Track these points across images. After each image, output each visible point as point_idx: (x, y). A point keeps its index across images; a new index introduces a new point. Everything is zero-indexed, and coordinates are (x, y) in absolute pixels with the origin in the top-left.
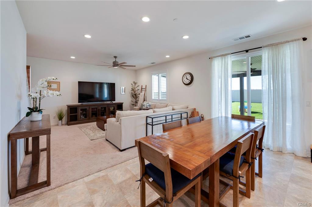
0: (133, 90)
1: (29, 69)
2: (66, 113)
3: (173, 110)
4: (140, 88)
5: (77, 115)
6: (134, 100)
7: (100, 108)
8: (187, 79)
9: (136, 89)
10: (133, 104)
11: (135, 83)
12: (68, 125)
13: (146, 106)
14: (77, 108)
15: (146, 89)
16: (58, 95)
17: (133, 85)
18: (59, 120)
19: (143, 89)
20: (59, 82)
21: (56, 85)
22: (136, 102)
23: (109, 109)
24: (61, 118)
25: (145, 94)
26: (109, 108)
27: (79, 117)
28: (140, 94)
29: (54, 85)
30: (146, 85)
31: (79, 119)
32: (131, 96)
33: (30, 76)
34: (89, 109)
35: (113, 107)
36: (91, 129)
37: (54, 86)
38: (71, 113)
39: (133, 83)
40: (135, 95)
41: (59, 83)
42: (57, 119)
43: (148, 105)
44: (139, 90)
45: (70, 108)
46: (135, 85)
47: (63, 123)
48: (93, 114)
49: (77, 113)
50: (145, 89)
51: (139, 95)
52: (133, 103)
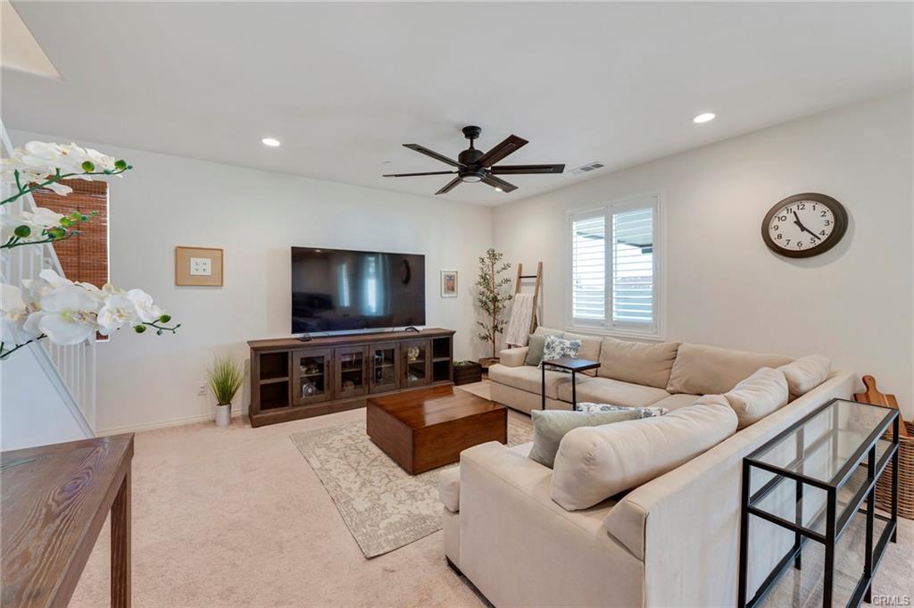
0: (485, 280)
1: (104, 193)
2: (246, 374)
3: (794, 395)
4: (512, 274)
5: (286, 384)
6: (489, 322)
7: (373, 353)
8: (803, 229)
9: (498, 279)
10: (483, 335)
11: (493, 256)
12: (253, 427)
13: (558, 349)
14: (286, 354)
15: (539, 276)
16: (140, 330)
17: (487, 261)
18: (220, 404)
19: (523, 280)
20: (221, 250)
21: (209, 261)
22: (495, 327)
23: (406, 357)
24: (225, 396)
25: (535, 298)
26: (407, 353)
27: (293, 391)
28: (510, 298)
29: (200, 260)
30: (541, 264)
31: (295, 397)
32: (474, 305)
33: (108, 224)
34: (334, 356)
35: (419, 348)
36: (348, 452)
37: (200, 266)
38: (263, 376)
39: (485, 256)
40: (495, 300)
41: (217, 255)
42: (212, 398)
43: (568, 343)
44: (507, 281)
45: (262, 355)
46: (493, 264)
47: (233, 415)
48: (345, 377)
49: (287, 375)
50: (534, 280)
51: (507, 303)
52: (484, 332)
